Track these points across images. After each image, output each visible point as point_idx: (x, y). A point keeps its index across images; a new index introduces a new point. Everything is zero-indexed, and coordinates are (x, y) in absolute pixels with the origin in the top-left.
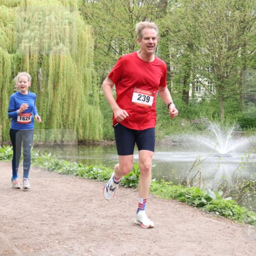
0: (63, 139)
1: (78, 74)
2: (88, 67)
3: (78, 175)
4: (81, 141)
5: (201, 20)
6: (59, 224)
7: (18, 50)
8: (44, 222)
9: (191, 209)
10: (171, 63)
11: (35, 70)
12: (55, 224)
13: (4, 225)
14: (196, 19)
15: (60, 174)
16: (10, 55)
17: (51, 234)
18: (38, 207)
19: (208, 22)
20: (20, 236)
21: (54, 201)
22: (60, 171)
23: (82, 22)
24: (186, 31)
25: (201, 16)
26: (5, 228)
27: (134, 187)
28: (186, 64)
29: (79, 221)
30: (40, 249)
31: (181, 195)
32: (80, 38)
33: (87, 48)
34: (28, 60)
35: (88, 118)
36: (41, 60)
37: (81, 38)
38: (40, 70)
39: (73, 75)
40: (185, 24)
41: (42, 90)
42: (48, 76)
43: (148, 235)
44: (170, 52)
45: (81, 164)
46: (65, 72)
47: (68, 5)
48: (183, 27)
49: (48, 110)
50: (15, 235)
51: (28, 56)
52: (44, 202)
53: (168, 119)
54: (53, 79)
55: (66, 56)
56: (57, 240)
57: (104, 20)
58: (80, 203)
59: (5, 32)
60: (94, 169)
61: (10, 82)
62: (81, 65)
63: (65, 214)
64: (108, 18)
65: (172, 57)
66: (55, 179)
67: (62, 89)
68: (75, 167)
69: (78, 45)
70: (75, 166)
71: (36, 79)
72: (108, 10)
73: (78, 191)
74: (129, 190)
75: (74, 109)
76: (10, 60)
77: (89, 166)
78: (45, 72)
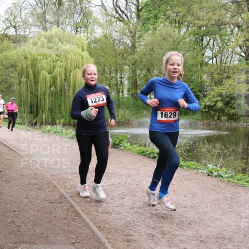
5: (154, 56)
7: (53, 72)
9: (149, 159)
10: (138, 79)
11: (63, 83)
14: (152, 56)
16: (49, 75)
17: (72, 173)
19: (158, 58)
23: (89, 57)
24: (146, 62)
25: (154, 54)
27: (118, 148)
28: (146, 80)
30: (66, 181)
31: (143, 152)
34: (59, 78)
36: (66, 78)
38: (66, 83)
40: (146, 58)
41: (67, 94)
42: (70, 87)
43: (125, 174)
44: (137, 74)
47: (81, 47)
48: (144, 60)
50: (53, 174)
51: (59, 76)
53: (136, 110)
57: (101, 56)
59: (46, 62)
61: (49, 90)
64: (103, 54)
65: (139, 76)
71: (64, 88)
72: (103, 50)
74: (115, 149)
76: (49, 78)
78: (68, 84)
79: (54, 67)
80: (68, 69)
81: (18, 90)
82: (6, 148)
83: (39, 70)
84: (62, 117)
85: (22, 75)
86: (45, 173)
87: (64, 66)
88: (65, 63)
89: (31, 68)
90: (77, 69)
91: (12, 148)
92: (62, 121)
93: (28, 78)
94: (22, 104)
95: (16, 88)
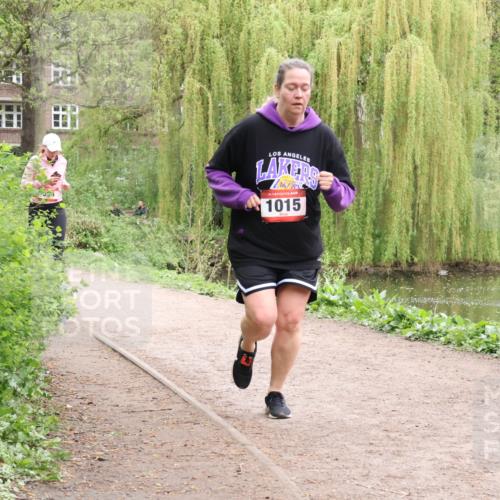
0: (416, 260)
1: (451, 106)
2: (475, 87)
3: (449, 342)
4: (457, 264)
6: (408, 454)
7: (312, 54)
8: (372, 448)
11: (351, 100)
12: (398, 454)
13: (286, 451)
15: (409, 339)
17: (389, 476)
18: (358, 414)
20: (321, 478)
21: (395, 400)
22: (409, 333)
26: (286, 457)
29: (453, 450)
32: (458, 20)
33: (473, 43)
34: (334, 77)
35: (473, 209)
36: (364, 74)
37: (460, 19)
38: (363, 100)
39: (440, 108)
41: (367, 145)
42: (379, 111)
45: (458, 318)
46: (421, 102)
49: (381, 192)
50: (309, 474)
51: (335, 67)
52: (373, 403)
54: (392, 119)
55: (423, 64)
56: (404, 489)
58: (456, 407)
59: (284, 13)
60: (489, 328)
62: (458, 83)
63: (422, 431)
66: (396, 350)
67: (413, 143)
68: (443, 324)
69: (452, 36)
70: (443, 322)
71: (353, 120)
73: (451, 378)
75: (442, 190)
77: (476, 322)
78: (374, 104)
79: (316, 34)
80: (374, 40)
81: (166, 130)
82: (124, 363)
83: (254, 46)
84: (345, 242)
85: (183, 65)
86: (279, 471)
87: (355, 28)
88: (360, 12)
89: (218, 37)
90: (412, 37)
91: (146, 366)
92: (346, 256)
93: (210, 80)
94: (185, 185)
95: (158, 120)
